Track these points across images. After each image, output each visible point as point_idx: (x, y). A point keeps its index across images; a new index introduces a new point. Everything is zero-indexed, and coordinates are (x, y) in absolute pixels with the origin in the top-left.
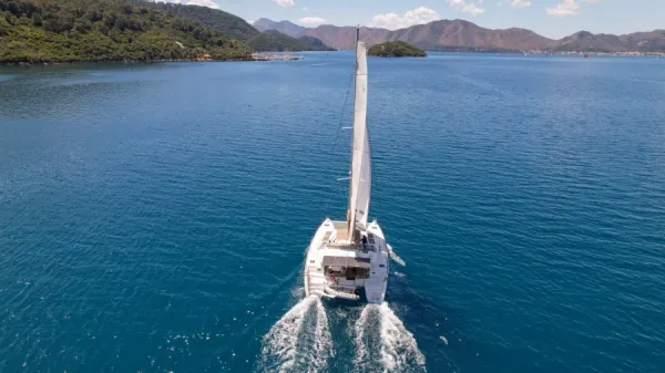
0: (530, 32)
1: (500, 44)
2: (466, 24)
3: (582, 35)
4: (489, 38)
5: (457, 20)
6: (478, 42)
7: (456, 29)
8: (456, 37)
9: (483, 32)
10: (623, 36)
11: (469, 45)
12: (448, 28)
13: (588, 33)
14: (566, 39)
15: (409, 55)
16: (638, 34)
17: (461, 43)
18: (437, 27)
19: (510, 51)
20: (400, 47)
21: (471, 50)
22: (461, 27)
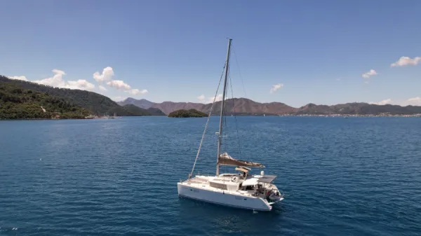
0: (283, 104)
1: (266, 111)
2: (247, 101)
3: (311, 105)
4: (260, 108)
5: (241, 99)
6: (254, 110)
7: (241, 103)
8: (241, 108)
9: (257, 105)
10: (333, 106)
12: (236, 103)
13: (314, 105)
14: (302, 108)
16: (339, 105)
17: (244, 110)
21: (250, 114)
22: (244, 103)
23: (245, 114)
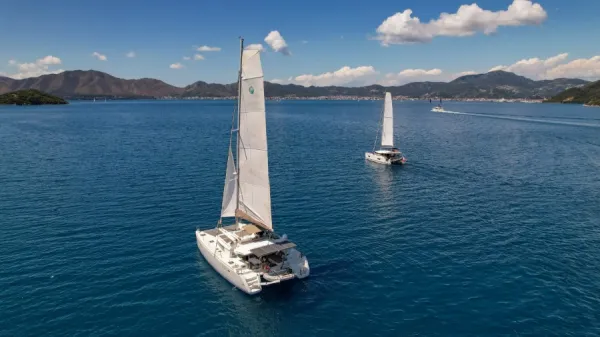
1: (135, 92)
2: (101, 75)
3: (200, 84)
4: (126, 87)
5: (91, 71)
6: (115, 90)
7: (91, 80)
8: (93, 87)
9: (119, 82)
11: (107, 94)
12: (82, 78)
13: (204, 83)
14: (189, 87)
15: (48, 103)
17: (99, 91)
18: (71, 77)
19: (145, 98)
20: (36, 96)
21: (110, 98)
22: (97, 78)
23: (100, 97)
